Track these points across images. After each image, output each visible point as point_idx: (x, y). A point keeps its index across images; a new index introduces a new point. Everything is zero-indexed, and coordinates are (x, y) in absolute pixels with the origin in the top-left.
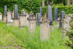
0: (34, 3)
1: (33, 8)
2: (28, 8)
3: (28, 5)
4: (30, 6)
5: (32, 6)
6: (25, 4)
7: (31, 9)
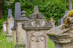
0: (58, 8)
1: (55, 14)
2: (48, 15)
3: (48, 10)
4: (51, 12)
5: (55, 12)
6: (43, 9)
7: (53, 16)
